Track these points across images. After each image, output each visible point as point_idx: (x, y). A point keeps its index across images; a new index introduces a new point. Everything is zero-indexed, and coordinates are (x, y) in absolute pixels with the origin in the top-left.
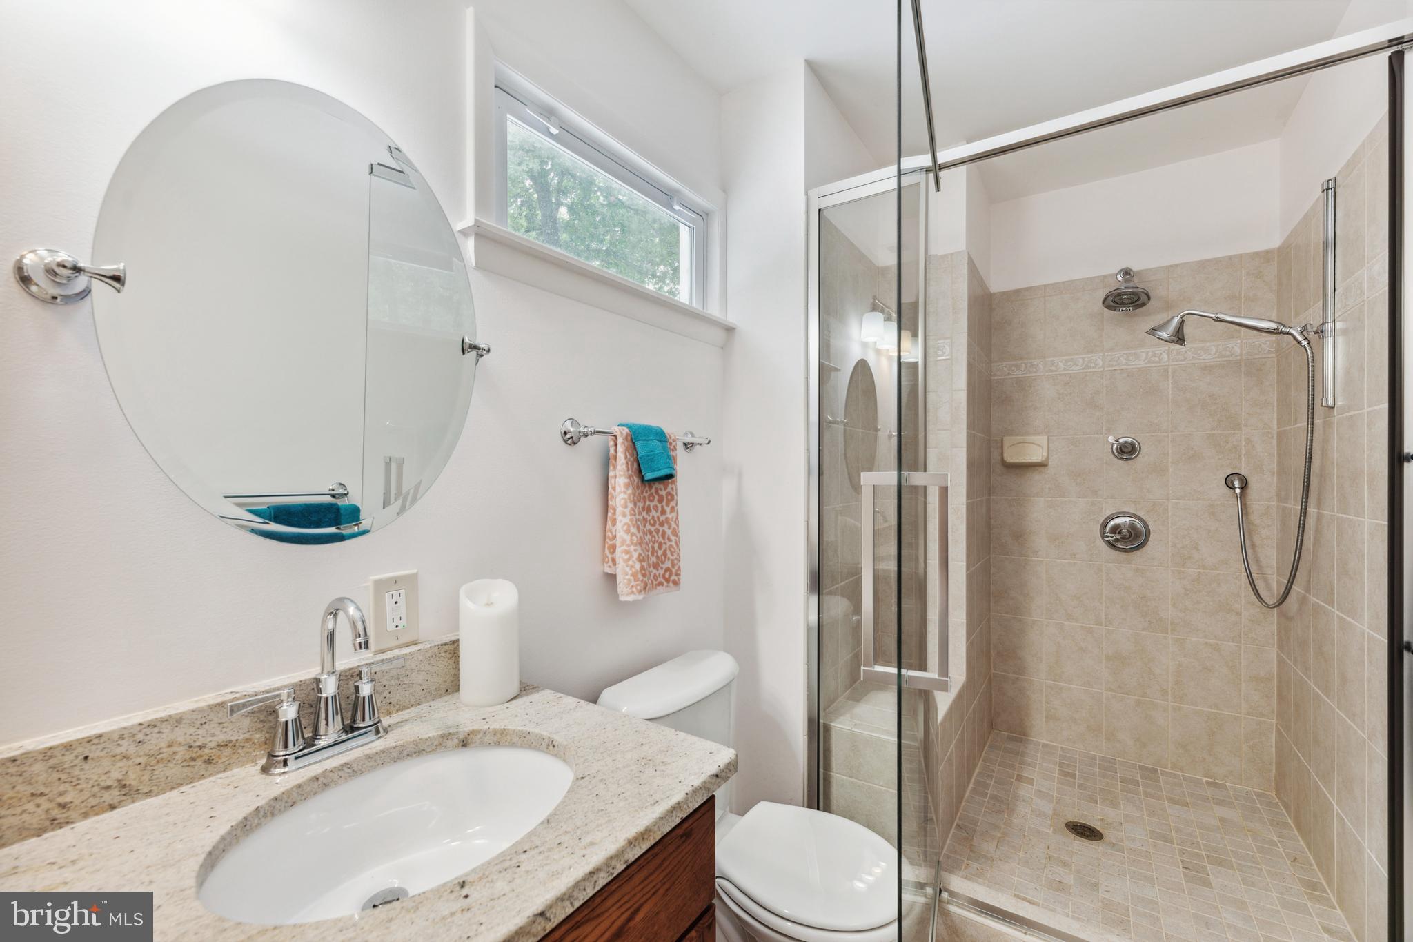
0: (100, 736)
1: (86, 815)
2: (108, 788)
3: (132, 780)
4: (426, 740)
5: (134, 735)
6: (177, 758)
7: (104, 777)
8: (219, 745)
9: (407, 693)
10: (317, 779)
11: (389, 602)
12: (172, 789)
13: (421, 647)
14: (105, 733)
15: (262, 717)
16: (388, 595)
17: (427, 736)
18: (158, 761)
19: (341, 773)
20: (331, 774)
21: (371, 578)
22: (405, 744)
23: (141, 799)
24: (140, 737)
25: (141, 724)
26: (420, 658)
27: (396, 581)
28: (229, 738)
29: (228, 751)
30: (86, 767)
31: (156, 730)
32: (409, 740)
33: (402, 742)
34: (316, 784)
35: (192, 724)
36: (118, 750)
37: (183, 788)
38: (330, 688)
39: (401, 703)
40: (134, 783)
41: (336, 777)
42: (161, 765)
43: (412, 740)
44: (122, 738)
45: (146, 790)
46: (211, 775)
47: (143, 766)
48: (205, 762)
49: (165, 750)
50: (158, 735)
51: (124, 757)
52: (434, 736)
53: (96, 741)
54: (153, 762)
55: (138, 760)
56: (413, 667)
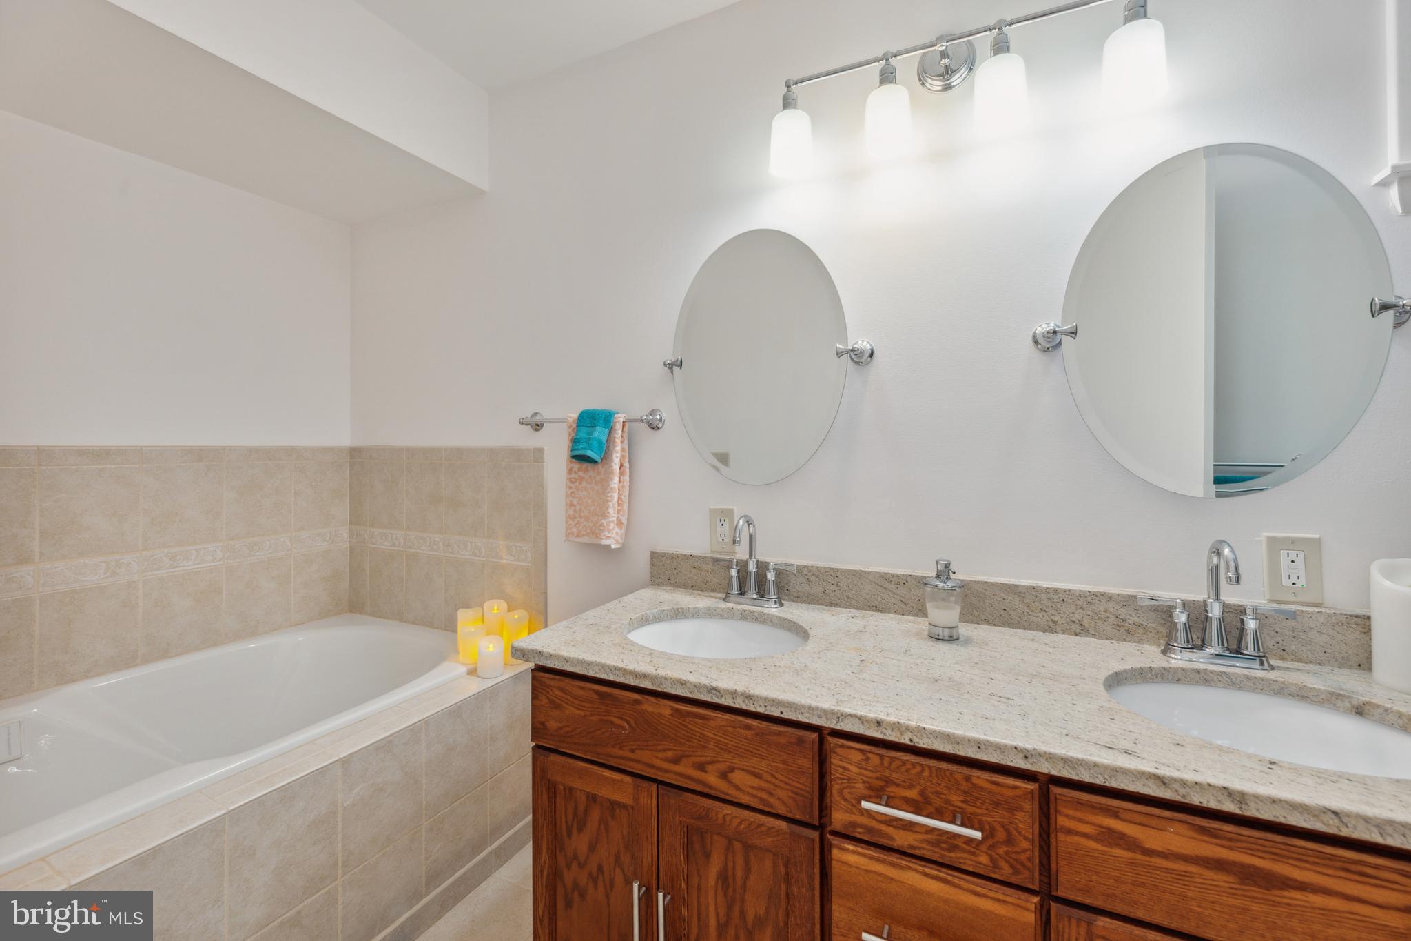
0: (1070, 591)
1: (1064, 633)
2: (1074, 622)
3: (1086, 622)
4: (1311, 689)
5: (1086, 597)
6: (1109, 620)
7: (1072, 615)
8: (1134, 624)
9: (1304, 648)
10: (1199, 672)
11: (1285, 561)
12: (1107, 639)
13: (1323, 610)
14: (1073, 590)
15: (1164, 616)
16: (1283, 553)
17: (1311, 686)
18: (1099, 618)
19: (1220, 678)
20: (1211, 674)
21: (1264, 534)
22: (1286, 683)
23: (1089, 637)
24: (1089, 599)
25: (1089, 592)
26: (1322, 620)
27: (1293, 541)
28: (1141, 622)
29: (1140, 630)
30: (1064, 605)
31: (1097, 598)
32: (1290, 681)
33: (1283, 680)
34: (1198, 676)
35: (1118, 603)
36: (1078, 603)
37: (1113, 642)
38: (1215, 611)
39: (1297, 654)
40: (1087, 625)
41: (1215, 678)
42: (1100, 621)
43: (1294, 682)
44: (1080, 596)
45: (1093, 633)
46: (1129, 641)
47: (1091, 617)
48: (1126, 630)
49: (1102, 613)
50: (1099, 602)
51: (1081, 608)
52: (1320, 690)
53: (1067, 593)
54: (1097, 618)
55: (1089, 613)
56: (1313, 626)
